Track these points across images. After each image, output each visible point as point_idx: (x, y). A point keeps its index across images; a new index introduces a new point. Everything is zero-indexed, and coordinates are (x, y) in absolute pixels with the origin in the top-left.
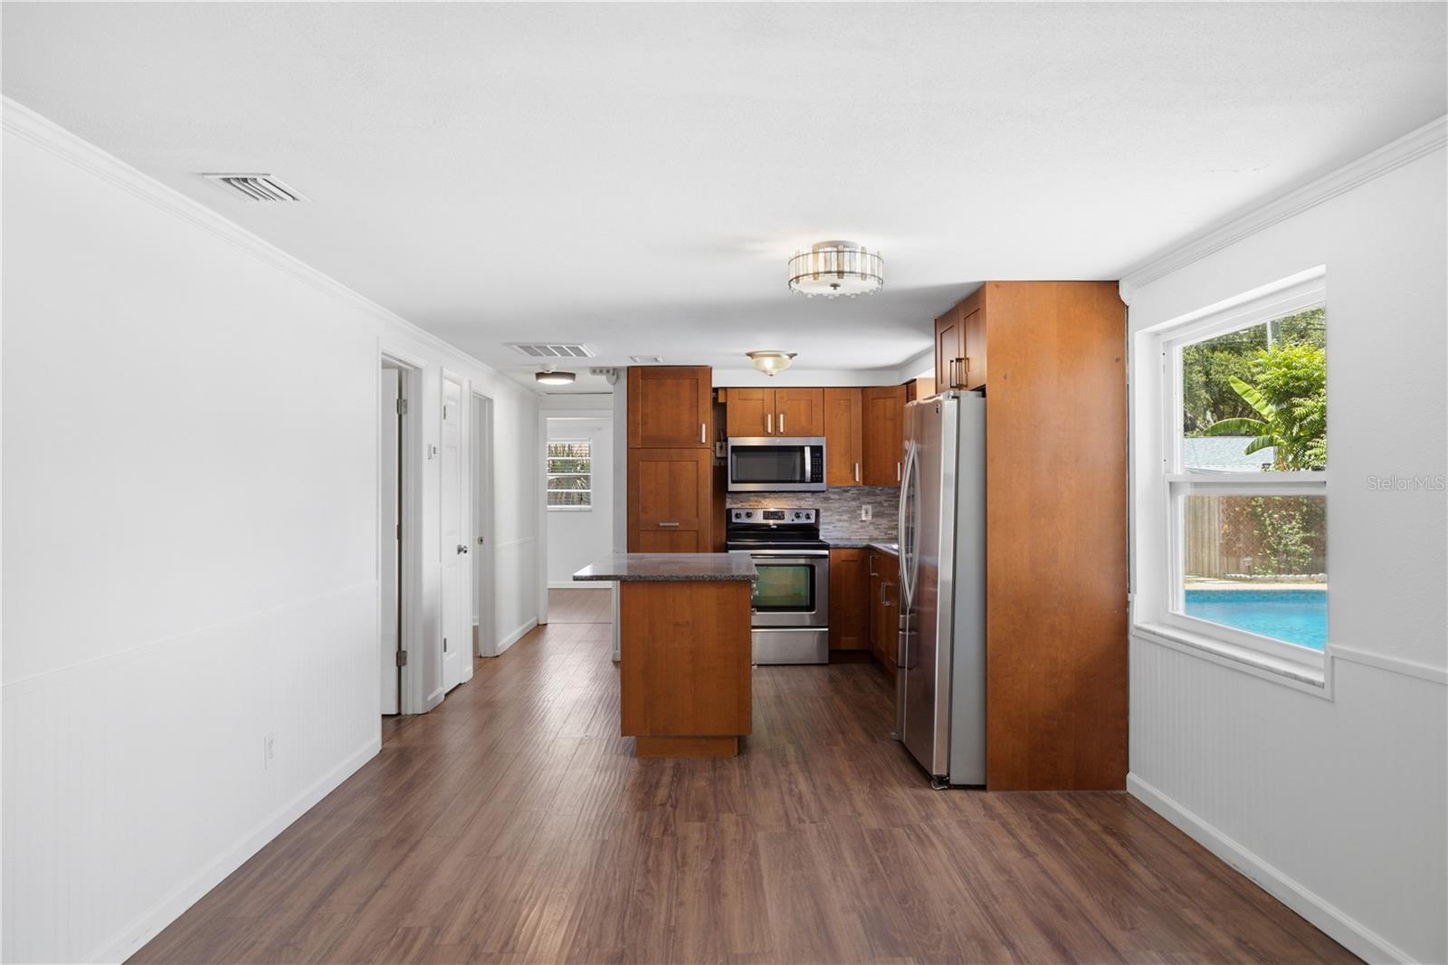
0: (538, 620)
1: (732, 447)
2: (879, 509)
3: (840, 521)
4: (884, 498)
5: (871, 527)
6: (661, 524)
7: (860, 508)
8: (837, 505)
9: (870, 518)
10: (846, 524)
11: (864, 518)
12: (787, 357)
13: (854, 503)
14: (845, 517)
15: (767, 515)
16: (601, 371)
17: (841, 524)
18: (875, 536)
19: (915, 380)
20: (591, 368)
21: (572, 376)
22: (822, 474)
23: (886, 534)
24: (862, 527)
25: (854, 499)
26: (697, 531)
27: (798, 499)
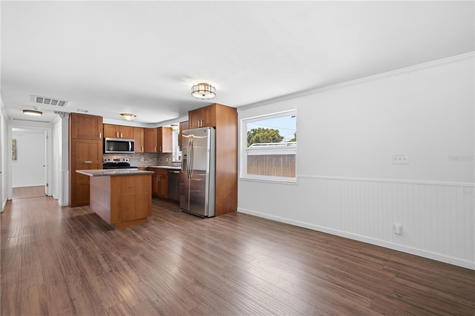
0: (8, 199)
1: (107, 141)
2: (146, 158)
3: (135, 161)
4: (147, 156)
5: (144, 163)
6: (85, 162)
7: (141, 158)
8: (134, 157)
9: (143, 161)
10: (137, 162)
11: (142, 161)
12: (134, 116)
13: (139, 157)
14: (137, 161)
15: (115, 160)
16: (59, 113)
17: (135, 162)
18: (144, 165)
19: (162, 127)
20: (54, 111)
21: (41, 113)
22: (134, 149)
23: (147, 165)
24: (141, 163)
25: (139, 156)
26: (98, 164)
27: (124, 156)
